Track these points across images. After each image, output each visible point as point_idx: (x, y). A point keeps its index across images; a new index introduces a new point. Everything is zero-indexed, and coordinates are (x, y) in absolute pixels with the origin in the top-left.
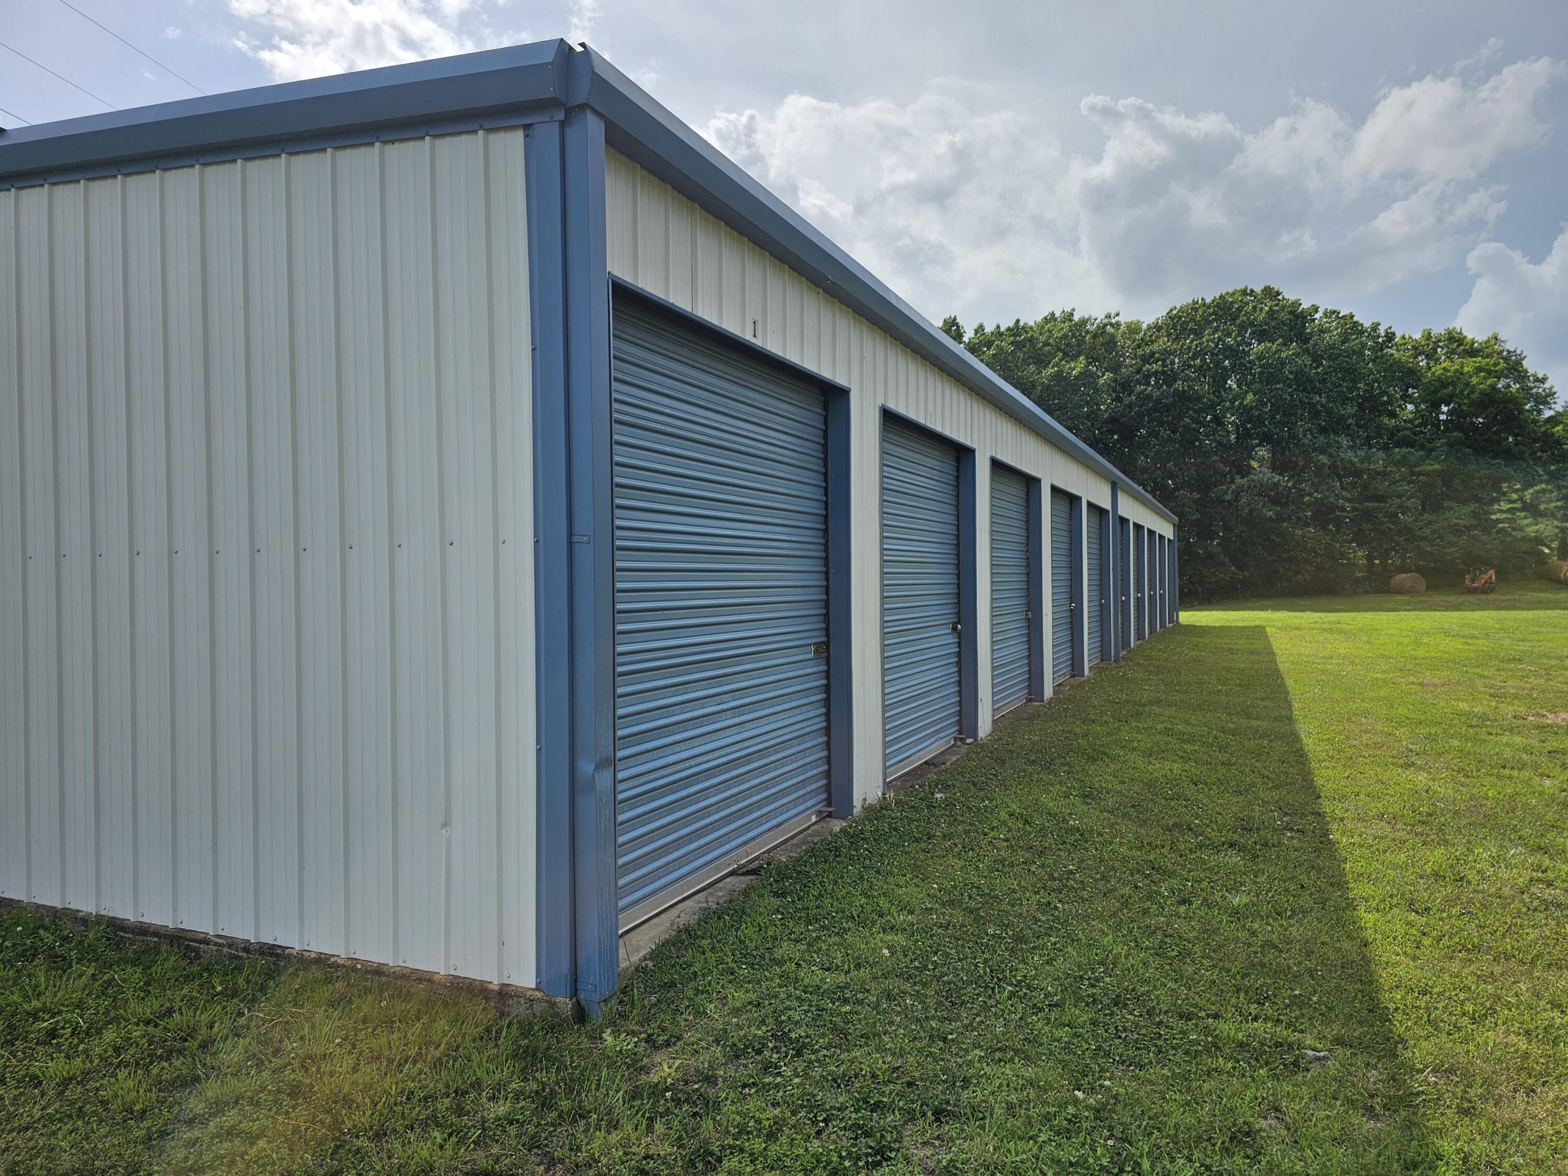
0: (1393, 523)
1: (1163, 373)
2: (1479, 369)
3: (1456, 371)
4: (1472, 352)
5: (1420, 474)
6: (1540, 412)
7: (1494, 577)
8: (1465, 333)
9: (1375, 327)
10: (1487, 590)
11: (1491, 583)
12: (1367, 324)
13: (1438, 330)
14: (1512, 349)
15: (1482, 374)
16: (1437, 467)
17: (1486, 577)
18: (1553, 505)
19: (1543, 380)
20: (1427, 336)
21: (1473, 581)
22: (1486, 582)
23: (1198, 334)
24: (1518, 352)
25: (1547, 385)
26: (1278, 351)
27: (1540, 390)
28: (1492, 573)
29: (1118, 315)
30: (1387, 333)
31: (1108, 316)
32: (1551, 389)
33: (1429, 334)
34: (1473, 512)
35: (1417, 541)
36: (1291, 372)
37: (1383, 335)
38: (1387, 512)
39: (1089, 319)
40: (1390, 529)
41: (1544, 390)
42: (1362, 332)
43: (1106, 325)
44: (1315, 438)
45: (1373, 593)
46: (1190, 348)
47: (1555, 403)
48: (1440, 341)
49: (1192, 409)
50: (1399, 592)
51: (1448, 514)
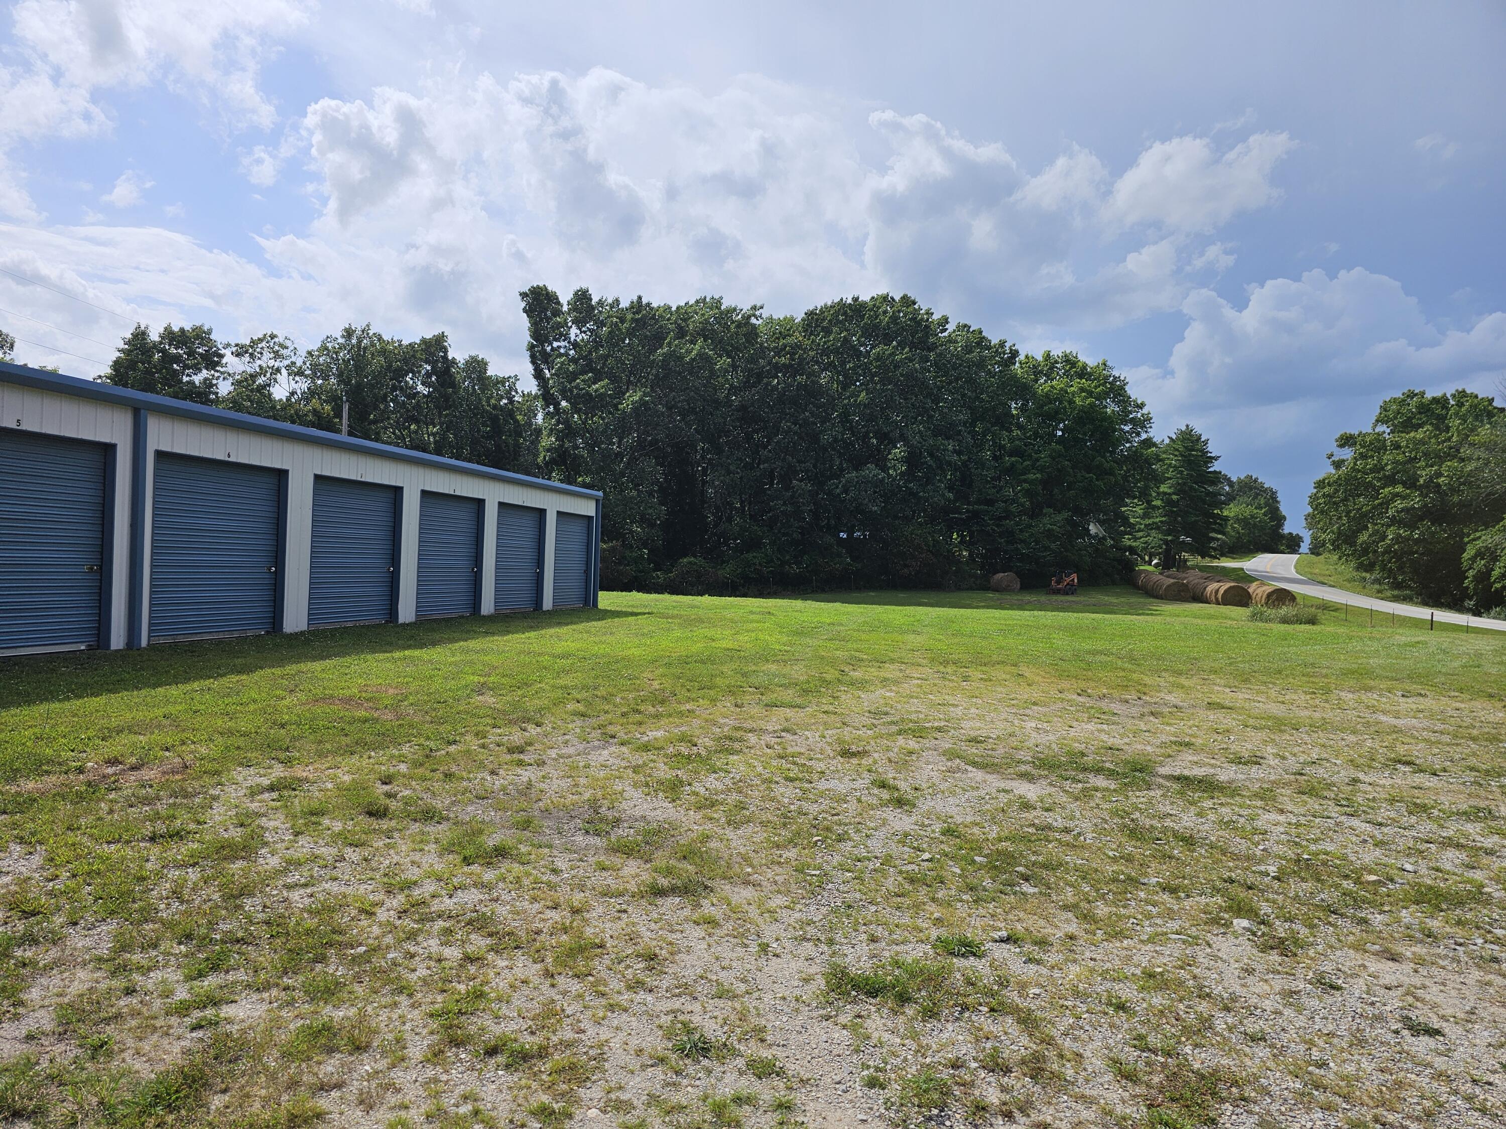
0: (997, 526)
1: (791, 366)
2: (1082, 390)
3: (1062, 389)
4: (1083, 373)
5: (1025, 481)
6: (1138, 434)
7: (1076, 580)
8: (1080, 358)
9: (1002, 344)
10: (1070, 590)
11: (1073, 585)
12: (995, 341)
13: (1057, 352)
14: (1117, 375)
15: (1084, 394)
16: (1038, 476)
17: (1068, 580)
18: (1158, 520)
19: (1141, 406)
20: (1048, 356)
21: (1058, 583)
22: (1068, 584)
23: (827, 331)
24: (1122, 378)
25: (1145, 411)
26: (893, 354)
27: (1139, 415)
28: (1074, 577)
29: (762, 308)
30: (1011, 350)
31: (754, 308)
32: (1149, 413)
33: (1048, 355)
34: (1066, 519)
35: (1016, 543)
36: (902, 375)
37: (1008, 351)
38: (993, 515)
39: (735, 309)
40: (994, 530)
41: (1142, 416)
42: (989, 348)
43: (749, 317)
44: (925, 441)
45: (977, 589)
46: (819, 344)
47: (1151, 427)
48: (1057, 362)
49: (812, 403)
50: (996, 590)
51: (1046, 520)
